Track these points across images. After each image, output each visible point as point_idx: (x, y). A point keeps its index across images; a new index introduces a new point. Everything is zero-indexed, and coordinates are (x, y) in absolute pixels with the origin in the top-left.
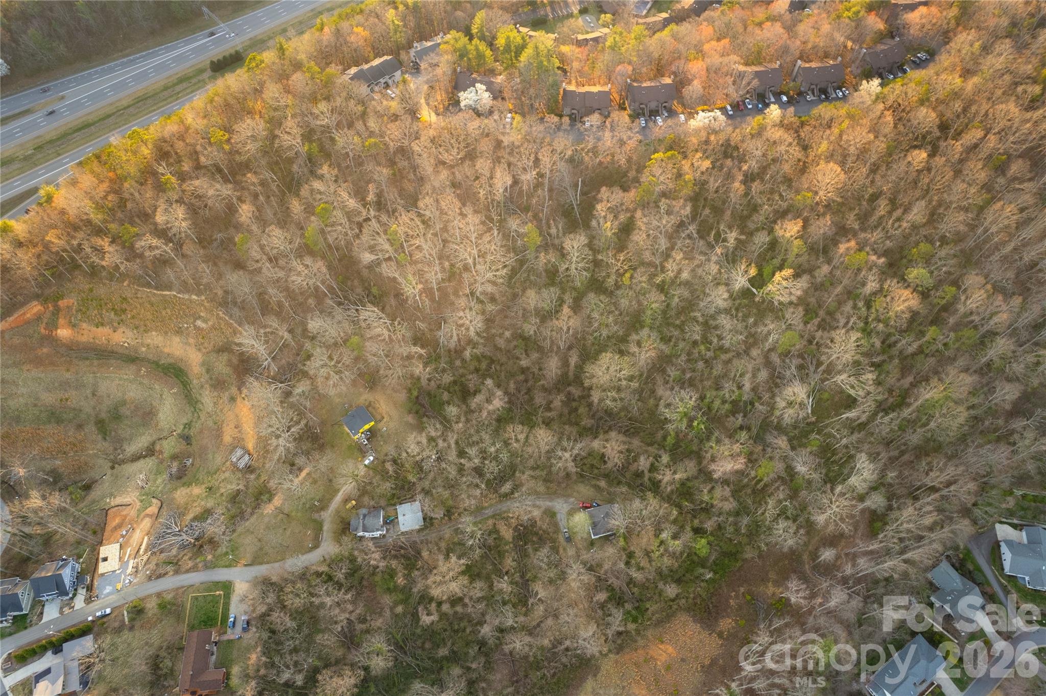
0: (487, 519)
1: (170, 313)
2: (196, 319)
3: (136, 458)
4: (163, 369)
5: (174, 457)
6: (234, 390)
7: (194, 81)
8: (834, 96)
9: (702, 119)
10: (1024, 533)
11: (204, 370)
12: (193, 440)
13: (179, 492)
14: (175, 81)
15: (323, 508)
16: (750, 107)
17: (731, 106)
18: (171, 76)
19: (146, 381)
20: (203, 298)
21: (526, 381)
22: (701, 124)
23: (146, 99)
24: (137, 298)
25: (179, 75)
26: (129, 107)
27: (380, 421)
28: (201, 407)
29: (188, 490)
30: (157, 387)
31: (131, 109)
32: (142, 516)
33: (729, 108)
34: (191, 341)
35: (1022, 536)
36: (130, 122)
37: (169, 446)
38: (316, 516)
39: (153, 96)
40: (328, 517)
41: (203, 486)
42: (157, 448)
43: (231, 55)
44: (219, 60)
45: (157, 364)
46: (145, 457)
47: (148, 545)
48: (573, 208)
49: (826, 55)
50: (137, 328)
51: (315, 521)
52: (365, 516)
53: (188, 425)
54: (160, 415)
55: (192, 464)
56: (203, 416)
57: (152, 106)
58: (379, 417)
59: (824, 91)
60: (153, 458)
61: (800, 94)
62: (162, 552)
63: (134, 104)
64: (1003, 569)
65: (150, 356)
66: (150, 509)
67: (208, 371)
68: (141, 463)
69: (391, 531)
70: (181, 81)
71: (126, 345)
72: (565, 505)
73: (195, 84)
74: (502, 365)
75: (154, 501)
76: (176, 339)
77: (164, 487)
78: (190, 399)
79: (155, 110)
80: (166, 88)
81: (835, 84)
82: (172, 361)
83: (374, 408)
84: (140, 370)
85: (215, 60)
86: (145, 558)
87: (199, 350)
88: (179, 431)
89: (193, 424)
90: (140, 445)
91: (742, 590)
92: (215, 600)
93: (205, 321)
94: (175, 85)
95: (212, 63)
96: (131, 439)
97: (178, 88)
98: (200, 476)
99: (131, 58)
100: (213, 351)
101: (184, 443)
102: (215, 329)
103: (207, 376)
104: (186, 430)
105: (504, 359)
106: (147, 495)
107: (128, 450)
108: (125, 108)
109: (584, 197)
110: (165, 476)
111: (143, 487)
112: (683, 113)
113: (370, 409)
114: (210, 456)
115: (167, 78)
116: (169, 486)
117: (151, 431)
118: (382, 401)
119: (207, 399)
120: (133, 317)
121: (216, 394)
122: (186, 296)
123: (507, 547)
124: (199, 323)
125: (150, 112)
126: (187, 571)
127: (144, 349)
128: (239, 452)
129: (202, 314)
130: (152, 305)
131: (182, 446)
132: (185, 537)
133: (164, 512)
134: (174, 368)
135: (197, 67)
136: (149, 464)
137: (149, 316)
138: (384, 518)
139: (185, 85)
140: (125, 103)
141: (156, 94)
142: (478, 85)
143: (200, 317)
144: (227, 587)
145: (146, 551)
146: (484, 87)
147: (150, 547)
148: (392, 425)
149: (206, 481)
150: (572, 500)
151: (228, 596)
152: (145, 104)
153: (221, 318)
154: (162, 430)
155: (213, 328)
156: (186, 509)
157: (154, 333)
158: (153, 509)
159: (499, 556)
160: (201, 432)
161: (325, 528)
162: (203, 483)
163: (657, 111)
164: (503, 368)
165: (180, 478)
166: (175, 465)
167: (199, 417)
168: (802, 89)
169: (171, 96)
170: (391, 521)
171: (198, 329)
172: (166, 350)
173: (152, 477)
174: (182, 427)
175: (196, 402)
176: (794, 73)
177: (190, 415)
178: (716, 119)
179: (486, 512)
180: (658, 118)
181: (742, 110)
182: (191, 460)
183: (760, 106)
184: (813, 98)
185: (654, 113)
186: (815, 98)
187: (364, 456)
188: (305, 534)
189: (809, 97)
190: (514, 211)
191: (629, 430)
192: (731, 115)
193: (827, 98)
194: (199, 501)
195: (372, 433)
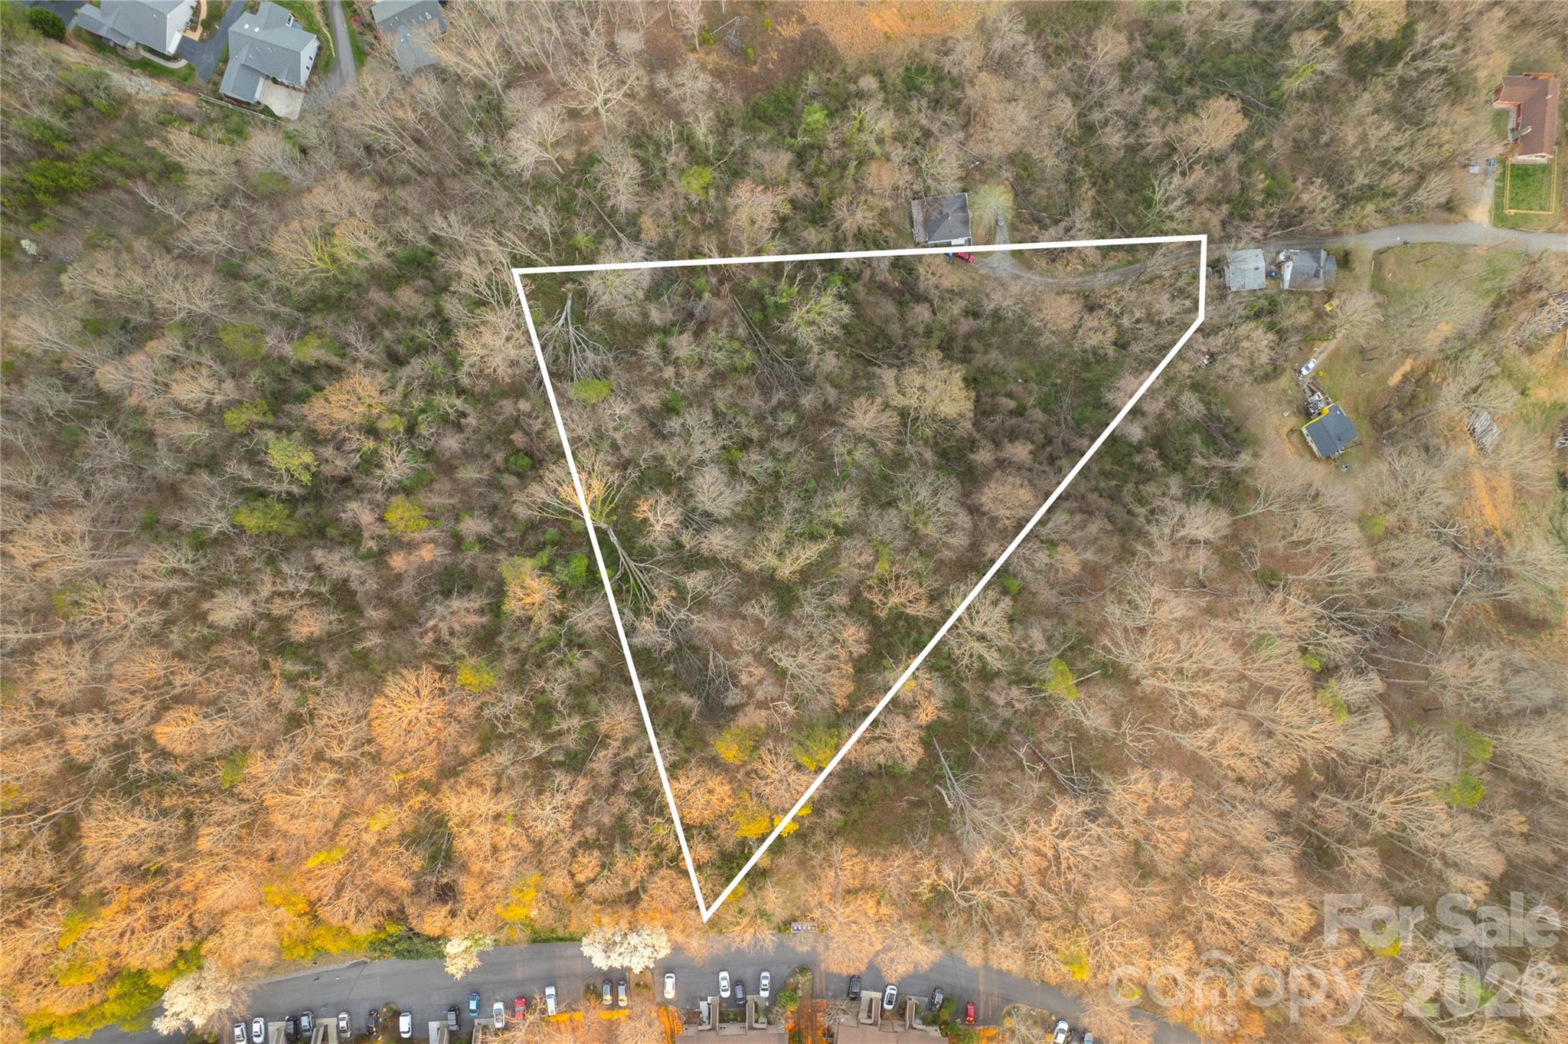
6: (1509, 549)
10: (257, 96)
12: (1557, 483)
15: (1371, 309)
27: (1292, 431)
29: (1556, 396)
35: (262, 93)
38: (1379, 297)
40: (1366, 295)
41: (1532, 399)
51: (1382, 292)
52: (1317, 275)
55: (1554, 437)
58: (1295, 438)
64: (320, 48)
69: (1270, 258)
72: (996, 265)
83: (1301, 455)
89: (1559, 509)
91: (755, 69)
92: (1516, 202)
98: (1539, 418)
100: (1551, 627)
105: (1093, 497)
113: (1308, 457)
114: (1529, 449)
118: (1290, 462)
128: (1490, 442)
138: (1283, 279)
144: (1499, 218)
148: (1275, 419)
149: (1531, 408)
150: (983, 271)
151: (1498, 206)
156: (1557, 365)
159: (1098, 211)
161: (1367, 275)
162: (1534, 405)
163: (722, 1018)
164: (1094, 483)
167: (1551, 519)
170: (1274, 273)
178: (609, 947)
179: (1117, 278)
180: (726, 995)
181: (520, 998)
182: (1557, 444)
183: (473, 1005)
184: (331, 1022)
185: (733, 1012)
186: (325, 1021)
187: (1314, 378)
188: (1394, 275)
189: (343, 1024)
190: (1072, 781)
191: (883, 348)
192: (549, 985)
193: (296, 1021)
194: (1539, 375)
195: (1306, 412)
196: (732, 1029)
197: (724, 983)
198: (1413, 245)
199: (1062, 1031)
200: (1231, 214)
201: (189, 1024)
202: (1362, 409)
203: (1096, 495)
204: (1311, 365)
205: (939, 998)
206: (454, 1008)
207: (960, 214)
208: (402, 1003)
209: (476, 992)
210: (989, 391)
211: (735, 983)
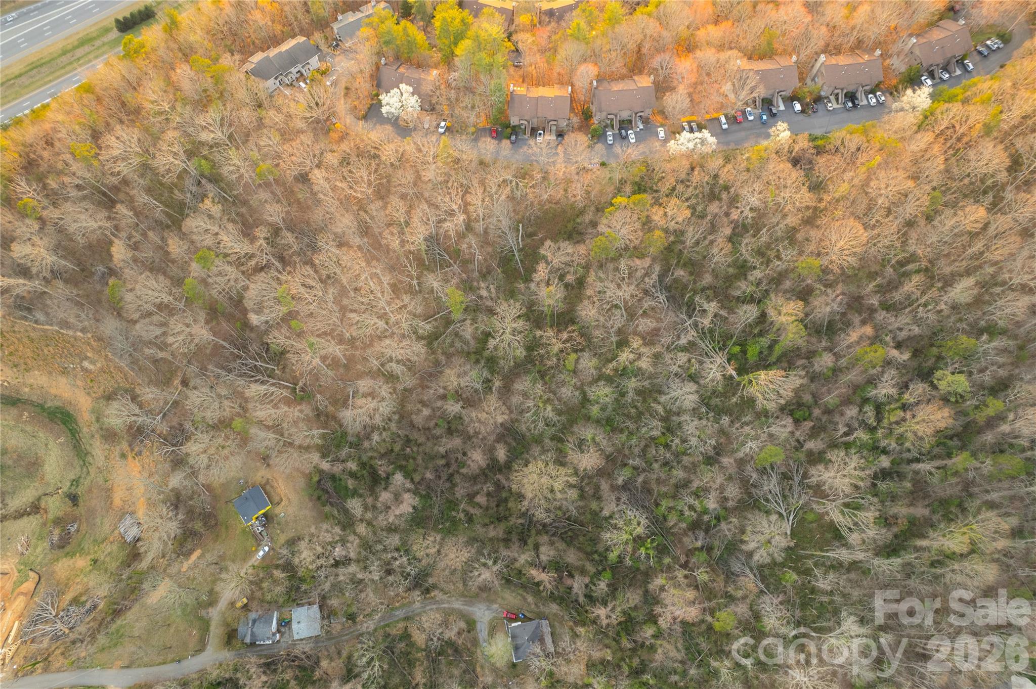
0: (397, 622)
1: (52, 352)
2: (82, 360)
3: (20, 514)
4: (49, 413)
5: (57, 522)
6: (125, 445)
7: (98, 43)
8: (865, 102)
9: (685, 142)
11: (94, 419)
12: (81, 500)
13: (60, 565)
14: (76, 43)
15: (212, 603)
16: (751, 118)
17: (726, 117)
18: (71, 36)
19: (29, 428)
20: (89, 335)
21: (448, 465)
22: (684, 148)
23: (41, 65)
24: (14, 332)
25: (81, 35)
26: (20, 75)
27: (278, 504)
28: (91, 461)
29: (71, 562)
30: (41, 435)
31: (23, 79)
32: (15, 593)
33: (723, 120)
34: (79, 383)
36: (21, 96)
37: (55, 506)
38: (203, 613)
39: (49, 62)
40: (215, 614)
41: (89, 558)
42: (43, 505)
43: (140, 12)
44: (125, 18)
45: (41, 406)
46: (29, 514)
47: (19, 630)
48: (514, 255)
49: (859, 46)
50: (16, 366)
51: (201, 618)
52: (254, 621)
53: (76, 482)
54: (46, 467)
55: (78, 531)
56: (92, 470)
57: (48, 75)
58: (276, 499)
59: (851, 97)
60: (38, 516)
61: (818, 99)
62: (33, 641)
63: (26, 72)
65: (34, 398)
66: (25, 585)
67: (98, 420)
68: (24, 522)
69: (286, 635)
70: (82, 43)
71: (6, 384)
72: (486, 612)
73: (98, 48)
74: (419, 445)
75: (32, 574)
76: (63, 380)
77: (44, 558)
78: (79, 451)
79: (51, 81)
80: (64, 53)
81: (866, 88)
82: (58, 403)
83: (272, 487)
84: (21, 416)
85: (121, 18)
86: (14, 648)
87: (89, 394)
88: (65, 489)
89: (82, 480)
90: (24, 500)
93: (93, 362)
94: (75, 48)
95: (117, 21)
96: (14, 493)
97: (79, 52)
98: (86, 545)
99: (24, 10)
100: (103, 397)
101: (70, 503)
102: (104, 372)
103: (97, 426)
104: (73, 488)
105: (422, 439)
106: (25, 564)
107: (10, 505)
108: (16, 77)
109: (529, 241)
110: (46, 545)
111: (22, 554)
112: (662, 126)
113: (268, 487)
114: (98, 521)
115: (66, 39)
116: (49, 556)
117: (37, 484)
118: (280, 480)
119: (98, 449)
120: (11, 354)
121: (107, 446)
122: (71, 333)
123: (419, 655)
124: (86, 364)
125: (46, 83)
126: (59, 670)
127: (27, 390)
128: (128, 521)
129: (89, 355)
130: (32, 341)
131: (68, 507)
132: (59, 625)
133: (42, 589)
134: (62, 413)
135: (102, 25)
136: (30, 524)
137: (29, 354)
138: (278, 620)
139: (86, 48)
140: (16, 70)
141: (53, 59)
142: (403, 86)
143: (86, 358)
145: (15, 641)
146: (411, 89)
147: (21, 634)
148: (291, 510)
149: (92, 551)
150: (495, 606)
152: (39, 73)
153: (110, 360)
154: (48, 484)
155: (102, 371)
156: (66, 585)
157: (36, 372)
158: (29, 586)
159: (409, 665)
160: (90, 490)
161: (212, 628)
162: (89, 554)
163: (630, 122)
164: (420, 450)
165: (63, 547)
166: (57, 531)
167: (88, 472)
168: (823, 93)
169: (71, 63)
170: (284, 624)
171: (84, 369)
172: (53, 391)
173: (33, 541)
174: (68, 484)
175: (86, 454)
176: (815, 70)
177: (78, 469)
178: (703, 142)
179: (397, 613)
180: (630, 132)
181: (740, 122)
182: (76, 526)
183: (765, 117)
184: (836, 106)
185: (625, 124)
186: (839, 106)
187: (259, 545)
188: (190, 635)
189: (830, 105)
190: (440, 255)
191: (566, 532)
192: (726, 130)
193: (855, 106)
194: (82, 576)
195: (268, 518)
196: (625, 115)
197: (633, 136)
198: (173, 661)
199: (442, 128)
200: (313, 671)
201: (914, 91)
202: (223, 530)
203: (419, 441)
204: (261, 553)
205: (513, 138)
206: (774, 115)
207: (519, 642)
208: (801, 117)
209: (764, 123)
210: (490, 511)
211: (626, 138)
